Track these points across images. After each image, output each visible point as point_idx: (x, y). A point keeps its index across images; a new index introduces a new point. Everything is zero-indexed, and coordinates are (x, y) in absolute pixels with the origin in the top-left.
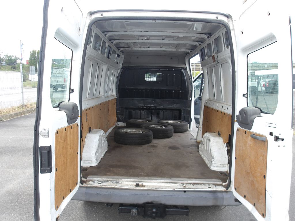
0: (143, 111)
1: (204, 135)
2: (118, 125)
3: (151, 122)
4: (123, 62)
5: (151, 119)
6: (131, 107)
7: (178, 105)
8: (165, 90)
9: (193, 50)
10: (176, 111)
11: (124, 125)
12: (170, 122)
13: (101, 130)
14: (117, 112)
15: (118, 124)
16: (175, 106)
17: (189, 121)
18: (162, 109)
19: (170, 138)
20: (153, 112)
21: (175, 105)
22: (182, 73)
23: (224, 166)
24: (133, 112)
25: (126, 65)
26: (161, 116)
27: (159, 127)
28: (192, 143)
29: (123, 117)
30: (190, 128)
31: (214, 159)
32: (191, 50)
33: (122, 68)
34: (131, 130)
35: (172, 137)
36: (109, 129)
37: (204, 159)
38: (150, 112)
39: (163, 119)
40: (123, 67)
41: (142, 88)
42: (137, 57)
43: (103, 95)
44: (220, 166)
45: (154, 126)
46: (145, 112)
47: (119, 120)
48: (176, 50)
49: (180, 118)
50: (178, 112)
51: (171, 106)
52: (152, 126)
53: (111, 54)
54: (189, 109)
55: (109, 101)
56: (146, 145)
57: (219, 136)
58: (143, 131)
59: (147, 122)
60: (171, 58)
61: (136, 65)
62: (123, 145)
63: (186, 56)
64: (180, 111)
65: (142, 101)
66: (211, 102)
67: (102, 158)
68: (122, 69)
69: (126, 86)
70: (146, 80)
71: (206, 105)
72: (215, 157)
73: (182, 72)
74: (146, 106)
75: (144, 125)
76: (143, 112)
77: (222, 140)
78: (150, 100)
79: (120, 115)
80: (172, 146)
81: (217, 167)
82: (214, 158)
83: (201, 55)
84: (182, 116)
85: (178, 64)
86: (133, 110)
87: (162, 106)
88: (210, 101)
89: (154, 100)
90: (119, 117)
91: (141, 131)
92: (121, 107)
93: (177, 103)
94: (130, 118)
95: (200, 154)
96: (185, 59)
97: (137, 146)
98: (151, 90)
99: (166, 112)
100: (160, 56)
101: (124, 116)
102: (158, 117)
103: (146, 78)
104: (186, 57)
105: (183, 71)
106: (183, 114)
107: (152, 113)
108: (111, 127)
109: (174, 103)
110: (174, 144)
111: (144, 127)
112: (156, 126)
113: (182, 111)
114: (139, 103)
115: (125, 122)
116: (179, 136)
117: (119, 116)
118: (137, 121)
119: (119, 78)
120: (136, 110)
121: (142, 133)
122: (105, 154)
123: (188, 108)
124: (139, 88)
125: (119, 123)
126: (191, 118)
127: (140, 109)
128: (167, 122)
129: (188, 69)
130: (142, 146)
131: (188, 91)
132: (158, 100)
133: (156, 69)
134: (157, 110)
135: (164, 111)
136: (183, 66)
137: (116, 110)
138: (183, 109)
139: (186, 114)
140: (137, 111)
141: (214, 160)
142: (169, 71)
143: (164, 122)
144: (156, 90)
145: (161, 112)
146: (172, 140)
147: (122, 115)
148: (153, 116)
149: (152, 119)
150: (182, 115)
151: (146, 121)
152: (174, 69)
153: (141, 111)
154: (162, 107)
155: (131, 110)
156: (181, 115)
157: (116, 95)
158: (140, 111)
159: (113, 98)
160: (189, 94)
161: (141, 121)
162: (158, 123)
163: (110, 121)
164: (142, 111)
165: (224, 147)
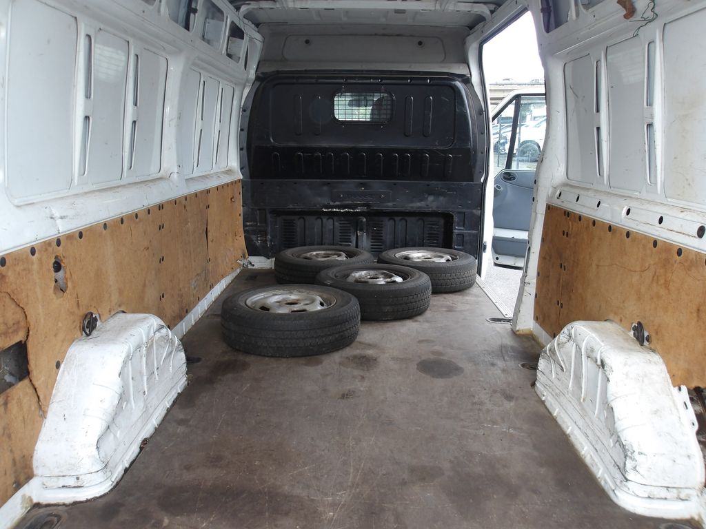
0: (331, 221)
1: (565, 330)
2: (250, 267)
3: (354, 259)
4: (261, 57)
5: (357, 247)
6: (291, 206)
7: (441, 198)
8: (402, 152)
9: (499, 5)
10: (434, 219)
11: (268, 267)
12: (417, 255)
13: (145, 318)
14: (245, 226)
15: (251, 263)
16: (431, 203)
17: (477, 249)
18: (392, 215)
19: (420, 318)
20: (362, 221)
21: (431, 198)
22: (456, 91)
23: (682, 496)
24: (299, 223)
25: (268, 69)
26: (387, 235)
27: (381, 281)
28: (499, 342)
29: (266, 240)
30: (479, 273)
31: (634, 459)
32: (492, 7)
33: (257, 78)
34: (284, 296)
35: (428, 314)
36: (212, 287)
37: (568, 432)
38: (352, 221)
39: (395, 246)
40: (260, 75)
41: (325, 144)
42: (307, 42)
43: (176, 169)
44: (664, 493)
45: (363, 273)
46: (336, 224)
47: (253, 250)
48: (438, 7)
49: (446, 242)
50: (442, 222)
51: (418, 204)
52: (357, 275)
53: (195, 11)
54: (478, 212)
55: (208, 191)
56: (337, 357)
57: (642, 344)
58: (325, 296)
59: (343, 258)
60: (420, 43)
61: (303, 69)
62: (250, 359)
63: (469, 35)
64: (448, 218)
65: (325, 188)
66: (582, 193)
67: (145, 442)
68: (258, 84)
69: (272, 141)
70: (337, 116)
71: (556, 203)
72: (640, 453)
73: (457, 88)
74: (337, 203)
75: (331, 273)
76: (329, 224)
77: (664, 367)
78: (350, 184)
79: (255, 232)
80: (432, 357)
81: (649, 497)
82: (636, 455)
83: (542, 10)
84: (454, 237)
85: (442, 62)
86: (296, 217)
87: (390, 204)
88: (578, 192)
89: (362, 184)
90: (252, 241)
91: (319, 299)
92: (259, 210)
93: (437, 194)
94: (290, 243)
95: (543, 398)
96: (467, 44)
97: (302, 360)
98: (355, 151)
99: (404, 222)
100: (384, 35)
101: (269, 237)
102: (377, 238)
103: (336, 112)
104: (469, 39)
105: (459, 84)
106: (457, 230)
107: (358, 226)
108: (223, 277)
109: (430, 194)
110: (437, 348)
111: (329, 282)
112: (372, 273)
113: (456, 219)
114: (316, 194)
115: (272, 257)
116: (450, 309)
117: (254, 237)
118: (308, 255)
119: (248, 112)
120: (307, 218)
121: (319, 308)
122: (169, 410)
123: (475, 208)
124: (314, 145)
125: (252, 259)
126: (484, 240)
127: (319, 214)
128: (407, 258)
129: (475, 79)
130: (319, 362)
131: (475, 152)
132: (377, 185)
133: (370, 78)
134: (376, 216)
135: (397, 219)
136: (460, 70)
137: (241, 218)
138: (459, 213)
139: (466, 230)
140: (311, 220)
141: (635, 468)
142: (413, 84)
143: (398, 255)
144: (372, 152)
145: (388, 224)
146: (426, 325)
147: (264, 233)
148: (362, 236)
149: (359, 244)
150: (456, 232)
151: (339, 255)
152: (431, 79)
153: (324, 220)
154: (389, 206)
155: (293, 217)
156: (452, 233)
157: (242, 169)
158: (319, 221)
159: (227, 179)
160: (478, 163)
161: (323, 252)
162: (380, 261)
163: (216, 258)
164: (328, 219)
165: (674, 402)
